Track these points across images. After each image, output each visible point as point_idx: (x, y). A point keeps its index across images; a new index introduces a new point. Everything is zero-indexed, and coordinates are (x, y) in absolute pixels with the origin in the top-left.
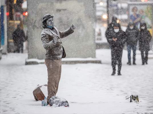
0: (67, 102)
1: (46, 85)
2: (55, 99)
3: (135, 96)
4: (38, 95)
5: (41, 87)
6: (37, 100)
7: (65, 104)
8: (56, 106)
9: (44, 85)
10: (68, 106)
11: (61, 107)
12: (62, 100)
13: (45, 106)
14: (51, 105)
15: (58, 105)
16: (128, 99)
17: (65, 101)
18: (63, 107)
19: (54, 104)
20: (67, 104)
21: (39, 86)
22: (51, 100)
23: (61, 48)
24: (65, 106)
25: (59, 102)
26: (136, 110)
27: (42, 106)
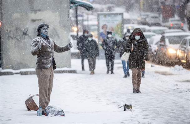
0: (62, 111)
1: (37, 95)
2: (50, 108)
3: (129, 105)
4: (30, 105)
5: (33, 96)
6: (29, 110)
7: (61, 113)
8: (52, 116)
9: (36, 95)
10: (64, 115)
11: (57, 116)
12: (58, 110)
13: (40, 115)
14: (47, 115)
15: (54, 114)
16: (120, 108)
17: (61, 110)
18: (58, 117)
19: (50, 114)
20: (63, 113)
21: (30, 96)
22: (46, 110)
23: (50, 58)
24: (61, 116)
25: (55, 111)
26: (132, 119)
27: (37, 116)
